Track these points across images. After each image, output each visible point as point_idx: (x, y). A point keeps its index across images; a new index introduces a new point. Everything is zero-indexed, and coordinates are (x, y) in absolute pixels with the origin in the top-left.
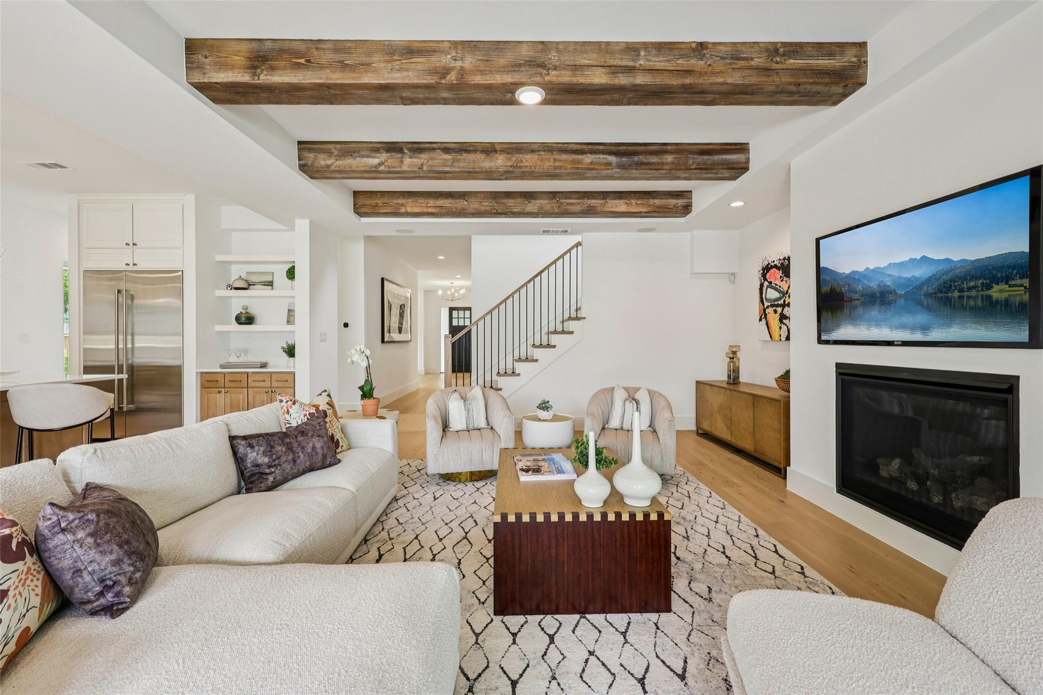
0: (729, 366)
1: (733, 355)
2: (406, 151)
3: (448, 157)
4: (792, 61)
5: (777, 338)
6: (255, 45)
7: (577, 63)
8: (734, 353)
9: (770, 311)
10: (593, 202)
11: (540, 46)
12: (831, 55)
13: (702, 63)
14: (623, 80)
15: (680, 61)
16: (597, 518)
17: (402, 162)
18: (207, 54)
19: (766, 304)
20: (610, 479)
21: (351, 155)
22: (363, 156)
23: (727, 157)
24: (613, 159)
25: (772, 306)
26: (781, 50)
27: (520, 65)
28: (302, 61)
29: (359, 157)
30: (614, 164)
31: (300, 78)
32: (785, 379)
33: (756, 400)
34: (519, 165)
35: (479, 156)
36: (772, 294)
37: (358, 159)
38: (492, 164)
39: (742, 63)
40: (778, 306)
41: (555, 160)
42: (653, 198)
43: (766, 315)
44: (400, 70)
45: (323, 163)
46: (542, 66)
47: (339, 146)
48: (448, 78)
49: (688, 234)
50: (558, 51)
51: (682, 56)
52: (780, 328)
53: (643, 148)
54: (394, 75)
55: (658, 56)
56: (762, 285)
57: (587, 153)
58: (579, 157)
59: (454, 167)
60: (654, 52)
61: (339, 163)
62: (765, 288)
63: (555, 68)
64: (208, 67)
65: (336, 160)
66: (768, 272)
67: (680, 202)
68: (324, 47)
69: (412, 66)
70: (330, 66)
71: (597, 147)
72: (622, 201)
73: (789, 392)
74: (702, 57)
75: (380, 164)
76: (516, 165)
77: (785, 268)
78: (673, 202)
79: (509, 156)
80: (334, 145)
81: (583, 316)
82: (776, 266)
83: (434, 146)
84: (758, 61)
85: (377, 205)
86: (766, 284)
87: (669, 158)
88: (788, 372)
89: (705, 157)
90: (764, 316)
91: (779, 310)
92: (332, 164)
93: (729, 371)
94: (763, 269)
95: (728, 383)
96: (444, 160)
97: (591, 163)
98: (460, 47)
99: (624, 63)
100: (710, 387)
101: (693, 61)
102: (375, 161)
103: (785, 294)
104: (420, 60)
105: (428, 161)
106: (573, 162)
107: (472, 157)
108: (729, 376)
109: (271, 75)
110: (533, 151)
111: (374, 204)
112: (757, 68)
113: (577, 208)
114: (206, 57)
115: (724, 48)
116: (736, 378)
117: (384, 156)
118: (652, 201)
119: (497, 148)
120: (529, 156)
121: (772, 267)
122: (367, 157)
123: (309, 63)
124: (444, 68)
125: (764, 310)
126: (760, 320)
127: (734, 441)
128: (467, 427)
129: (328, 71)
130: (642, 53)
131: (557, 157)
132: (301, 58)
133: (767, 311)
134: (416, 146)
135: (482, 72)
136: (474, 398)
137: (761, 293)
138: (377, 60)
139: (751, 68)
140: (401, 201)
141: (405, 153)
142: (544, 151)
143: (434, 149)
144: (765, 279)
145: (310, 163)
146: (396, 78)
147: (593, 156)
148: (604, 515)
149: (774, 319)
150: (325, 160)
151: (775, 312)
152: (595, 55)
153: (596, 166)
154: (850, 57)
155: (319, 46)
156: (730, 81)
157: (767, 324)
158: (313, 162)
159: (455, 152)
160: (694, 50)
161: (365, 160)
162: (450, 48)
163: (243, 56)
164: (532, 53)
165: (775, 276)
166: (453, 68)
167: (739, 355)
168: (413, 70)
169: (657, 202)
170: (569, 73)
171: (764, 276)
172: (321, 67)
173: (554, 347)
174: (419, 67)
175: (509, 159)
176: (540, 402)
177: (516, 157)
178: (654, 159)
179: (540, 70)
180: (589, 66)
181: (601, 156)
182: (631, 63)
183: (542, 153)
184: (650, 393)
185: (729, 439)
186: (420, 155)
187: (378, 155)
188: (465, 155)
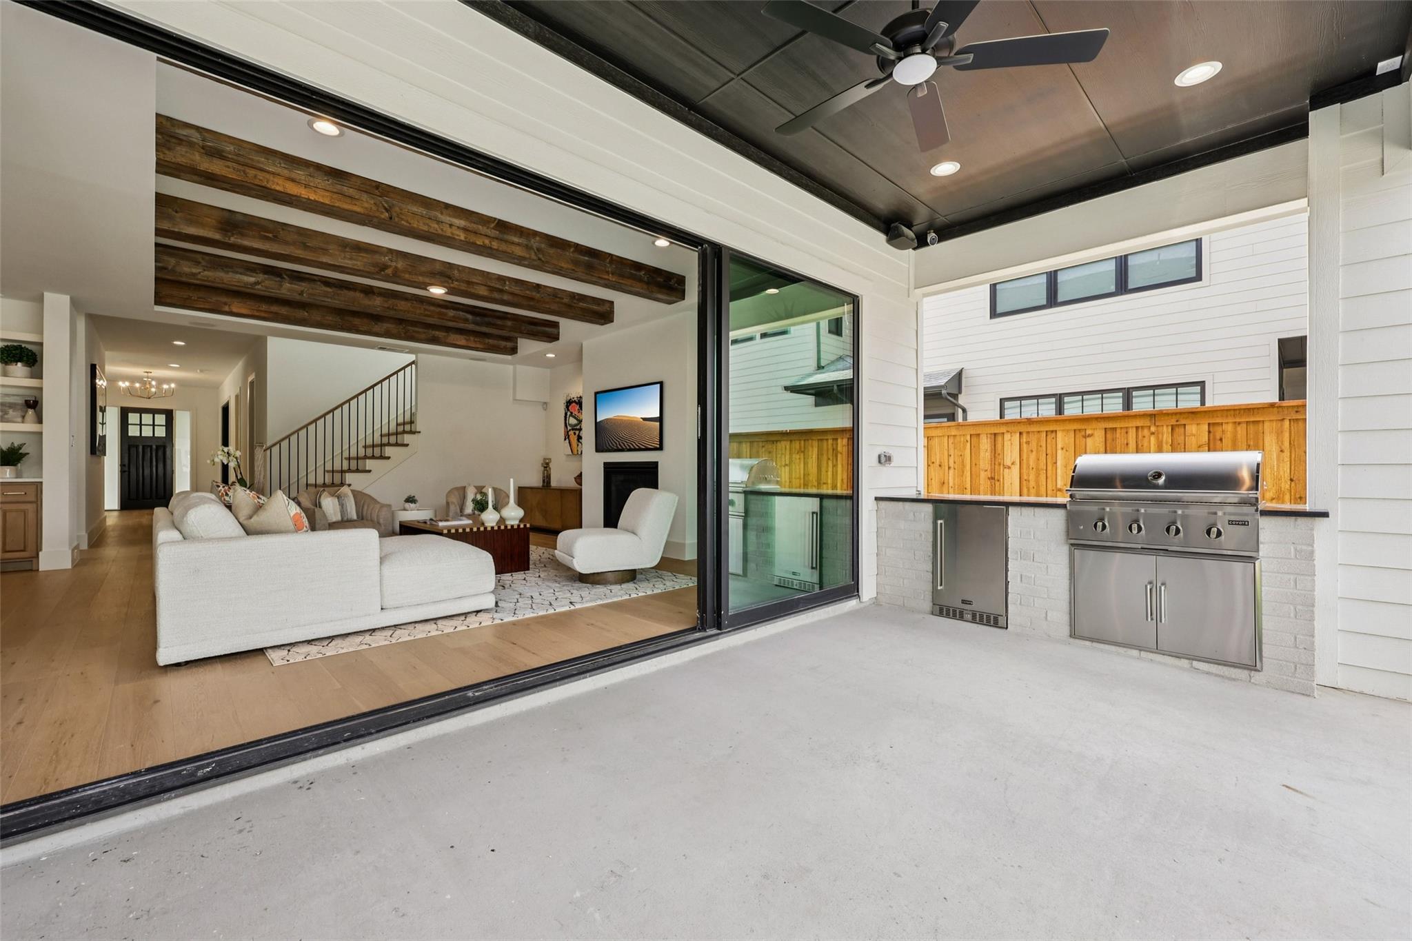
0: (544, 473)
1: (546, 465)
2: (285, 277)
3: (329, 290)
4: (581, 304)
5: (576, 452)
6: (227, 214)
7: (470, 280)
8: (548, 464)
9: (571, 433)
10: (437, 333)
11: (448, 265)
12: (599, 305)
13: (538, 295)
14: (496, 295)
15: (527, 292)
16: (496, 528)
17: (281, 286)
18: (178, 210)
19: (569, 428)
20: (499, 513)
21: (222, 269)
22: (237, 273)
23: (547, 329)
24: (470, 317)
25: (573, 429)
26: (577, 297)
27: (434, 274)
28: (270, 235)
29: (232, 272)
30: (470, 321)
31: (268, 247)
32: (579, 479)
33: (562, 492)
34: (395, 308)
35: (358, 295)
36: (572, 421)
37: (230, 273)
38: (370, 303)
39: (558, 300)
40: (576, 429)
41: (425, 310)
42: (488, 338)
43: (569, 436)
44: (351, 259)
45: (187, 270)
46: (449, 277)
47: (207, 258)
48: (386, 271)
49: (511, 367)
50: (458, 270)
51: (528, 290)
52: (578, 445)
53: (490, 313)
54: (347, 261)
55: (516, 286)
56: (566, 414)
57: (450, 309)
58: (444, 310)
59: (335, 299)
60: (513, 284)
61: (206, 273)
62: (568, 416)
63: (457, 281)
64: (179, 220)
65: (204, 270)
66: (570, 404)
67: (509, 345)
68: (289, 229)
69: (360, 258)
70: (294, 243)
71: (458, 306)
72: (462, 337)
73: (581, 485)
74: (538, 292)
75: (257, 283)
76: (393, 307)
77: (579, 403)
78: (503, 343)
79: (385, 299)
80: (201, 256)
81: (418, 430)
82: (575, 401)
83: (315, 277)
84: (566, 300)
85: (189, 298)
86: (569, 413)
87: (509, 323)
88: (581, 473)
89: (532, 327)
90: (567, 436)
91: (577, 432)
92: (200, 273)
93: (544, 477)
94: (567, 402)
95: (543, 486)
96: (325, 291)
97: (454, 317)
98: (394, 254)
99: (497, 286)
100: (530, 490)
101: (534, 294)
102: (252, 280)
103: (580, 421)
104: (365, 255)
105: (308, 290)
106: (440, 313)
107: (351, 294)
108: (544, 481)
109: (242, 239)
110: (406, 299)
111: (185, 297)
112: (565, 304)
113: (423, 336)
114: (176, 212)
115: (550, 290)
116: (549, 482)
117: (261, 277)
118: (487, 341)
119: (375, 291)
120: (403, 303)
121: (573, 402)
122: (241, 274)
123: (275, 239)
124: (384, 264)
125: (568, 432)
126: (565, 439)
127: (548, 525)
128: (342, 519)
129: (292, 247)
130: (507, 283)
131: (427, 307)
132: (270, 233)
133: (569, 433)
134: (295, 274)
135: (410, 273)
136: (346, 495)
137: (565, 420)
138: (332, 248)
139: (562, 303)
140: (224, 299)
141: (284, 278)
142: (416, 301)
143: (315, 280)
144: (568, 410)
145: (170, 267)
146: (348, 264)
147: (455, 312)
148: (499, 527)
149: (574, 439)
150: (190, 267)
151: (575, 434)
152: (480, 278)
153: (457, 320)
154: (606, 307)
155: (284, 228)
156: (552, 308)
157: (569, 442)
158: (174, 266)
159: (336, 287)
160: (534, 287)
161: (238, 276)
162: (387, 253)
163: (215, 219)
164: (442, 268)
165: (574, 408)
166: (390, 266)
167: (551, 465)
168: (361, 261)
169: (491, 341)
170: (466, 285)
171: (567, 407)
172: (286, 243)
173: (389, 458)
174: (365, 260)
175: (386, 302)
176: (406, 497)
177: (391, 302)
178: (499, 322)
179: (447, 279)
180: (478, 284)
181: (461, 313)
182: (501, 287)
183: (415, 302)
184: (495, 490)
185: (544, 525)
186: (300, 283)
187: (254, 274)
188: (346, 291)
